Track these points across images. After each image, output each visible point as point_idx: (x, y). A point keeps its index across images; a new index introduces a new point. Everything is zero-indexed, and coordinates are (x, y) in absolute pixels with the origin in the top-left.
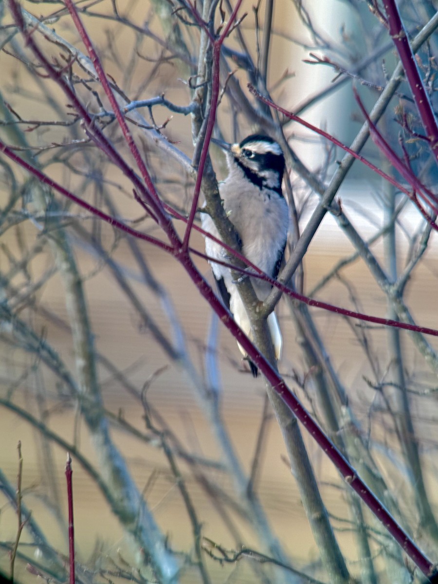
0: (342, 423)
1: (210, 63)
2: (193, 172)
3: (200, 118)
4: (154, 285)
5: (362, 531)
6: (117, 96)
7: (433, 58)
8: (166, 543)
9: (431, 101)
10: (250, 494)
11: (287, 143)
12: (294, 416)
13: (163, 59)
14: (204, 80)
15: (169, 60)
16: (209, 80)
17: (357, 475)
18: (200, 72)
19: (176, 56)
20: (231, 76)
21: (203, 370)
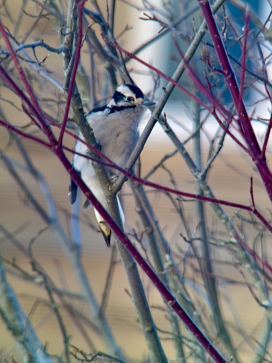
0: (166, 265)
1: (75, 18)
2: (65, 93)
3: (69, 56)
4: (34, 172)
5: (178, 339)
6: (11, 40)
7: (227, 17)
8: (44, 349)
9: (225, 47)
10: (101, 316)
11: (128, 74)
12: (134, 261)
13: (41, 16)
14: (71, 30)
15: (46, 16)
16: (75, 30)
17: (176, 300)
18: (68, 24)
19: (51, 13)
20: (90, 27)
21: (69, 230)
